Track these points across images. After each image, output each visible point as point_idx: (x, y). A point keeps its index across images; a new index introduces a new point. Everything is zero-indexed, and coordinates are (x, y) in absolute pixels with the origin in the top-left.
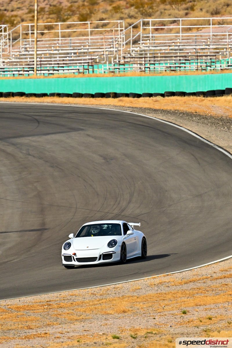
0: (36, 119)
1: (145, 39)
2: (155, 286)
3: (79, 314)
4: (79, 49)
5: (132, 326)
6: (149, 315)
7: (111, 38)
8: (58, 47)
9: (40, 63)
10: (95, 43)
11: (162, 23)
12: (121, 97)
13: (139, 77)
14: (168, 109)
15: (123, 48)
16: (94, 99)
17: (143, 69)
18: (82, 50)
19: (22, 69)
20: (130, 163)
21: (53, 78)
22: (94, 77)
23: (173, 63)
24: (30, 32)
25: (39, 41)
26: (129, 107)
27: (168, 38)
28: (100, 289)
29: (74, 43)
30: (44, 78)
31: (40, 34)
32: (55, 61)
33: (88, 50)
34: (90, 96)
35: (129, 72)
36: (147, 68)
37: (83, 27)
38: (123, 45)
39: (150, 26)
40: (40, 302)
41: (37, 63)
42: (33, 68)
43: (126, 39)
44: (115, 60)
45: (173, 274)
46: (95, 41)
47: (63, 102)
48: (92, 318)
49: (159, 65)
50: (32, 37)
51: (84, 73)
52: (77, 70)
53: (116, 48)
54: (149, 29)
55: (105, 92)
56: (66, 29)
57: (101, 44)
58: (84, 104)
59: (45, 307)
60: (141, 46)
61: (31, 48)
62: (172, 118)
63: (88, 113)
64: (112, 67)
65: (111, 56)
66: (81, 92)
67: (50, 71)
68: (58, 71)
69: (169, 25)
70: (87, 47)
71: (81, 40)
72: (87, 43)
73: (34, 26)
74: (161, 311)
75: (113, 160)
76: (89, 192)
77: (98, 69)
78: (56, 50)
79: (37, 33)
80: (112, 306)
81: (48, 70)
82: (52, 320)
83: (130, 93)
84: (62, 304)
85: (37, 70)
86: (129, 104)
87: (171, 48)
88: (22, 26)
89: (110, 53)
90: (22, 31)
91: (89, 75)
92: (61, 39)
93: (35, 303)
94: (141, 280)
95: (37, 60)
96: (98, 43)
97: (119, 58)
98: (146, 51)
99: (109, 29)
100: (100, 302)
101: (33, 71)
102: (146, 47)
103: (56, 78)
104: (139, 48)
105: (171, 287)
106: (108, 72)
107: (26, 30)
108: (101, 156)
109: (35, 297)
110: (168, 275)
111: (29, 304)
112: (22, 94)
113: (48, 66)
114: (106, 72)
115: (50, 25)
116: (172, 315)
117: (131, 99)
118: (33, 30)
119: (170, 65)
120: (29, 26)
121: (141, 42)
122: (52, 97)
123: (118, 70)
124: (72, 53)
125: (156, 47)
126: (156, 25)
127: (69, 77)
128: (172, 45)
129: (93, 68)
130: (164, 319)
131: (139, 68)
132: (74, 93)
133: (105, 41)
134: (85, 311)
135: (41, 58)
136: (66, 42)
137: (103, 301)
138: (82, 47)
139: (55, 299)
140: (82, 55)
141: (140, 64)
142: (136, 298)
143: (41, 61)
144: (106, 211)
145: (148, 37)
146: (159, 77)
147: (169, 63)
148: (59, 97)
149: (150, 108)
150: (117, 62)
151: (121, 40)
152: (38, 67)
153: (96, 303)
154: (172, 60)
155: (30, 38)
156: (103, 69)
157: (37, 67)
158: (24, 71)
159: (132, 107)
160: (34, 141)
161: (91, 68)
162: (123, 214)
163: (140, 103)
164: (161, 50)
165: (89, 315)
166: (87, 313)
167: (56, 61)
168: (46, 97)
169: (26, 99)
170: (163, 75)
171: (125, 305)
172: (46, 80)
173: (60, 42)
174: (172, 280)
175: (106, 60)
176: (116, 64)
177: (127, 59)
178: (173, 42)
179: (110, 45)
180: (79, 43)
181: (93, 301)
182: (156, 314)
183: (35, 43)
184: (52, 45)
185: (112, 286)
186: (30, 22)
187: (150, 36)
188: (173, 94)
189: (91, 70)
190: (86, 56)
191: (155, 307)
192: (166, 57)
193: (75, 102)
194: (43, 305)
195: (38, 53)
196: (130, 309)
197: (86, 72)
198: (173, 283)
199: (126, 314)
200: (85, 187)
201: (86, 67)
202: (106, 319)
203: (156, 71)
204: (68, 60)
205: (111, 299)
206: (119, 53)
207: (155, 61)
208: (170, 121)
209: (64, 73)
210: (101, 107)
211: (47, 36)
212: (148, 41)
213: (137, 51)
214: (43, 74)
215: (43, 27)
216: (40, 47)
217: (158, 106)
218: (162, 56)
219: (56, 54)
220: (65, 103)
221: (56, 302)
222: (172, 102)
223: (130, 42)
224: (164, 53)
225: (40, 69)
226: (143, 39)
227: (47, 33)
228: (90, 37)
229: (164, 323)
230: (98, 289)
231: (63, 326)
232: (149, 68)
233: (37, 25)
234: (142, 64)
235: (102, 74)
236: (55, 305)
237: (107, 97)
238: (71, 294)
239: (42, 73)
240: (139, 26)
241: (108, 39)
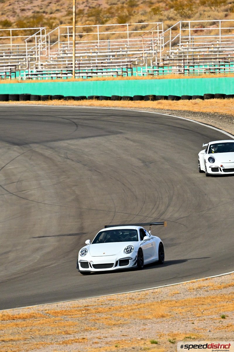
0: (74, 122)
1: (184, 41)
2: (194, 290)
3: (117, 319)
4: (117, 52)
5: (171, 331)
6: (188, 320)
7: (150, 41)
8: (96, 49)
9: (78, 65)
10: (134, 46)
11: (202, 25)
12: (160, 100)
13: (179, 79)
14: (208, 111)
15: (162, 50)
16: (133, 101)
17: (183, 72)
18: (121, 52)
19: (60, 72)
20: (169, 167)
21: (91, 81)
22: (132, 80)
23: (213, 66)
24: (68, 34)
25: (77, 43)
26: (168, 110)
27: (207, 40)
28: (139, 294)
29: (113, 46)
30: (82, 81)
31: (79, 37)
32: (93, 63)
33: (127, 53)
34: (129, 99)
35: (168, 74)
36: (187, 70)
37: (122, 29)
38: (162, 47)
39: (189, 28)
40: (78, 307)
41: (76, 65)
42: (72, 71)
43: (165, 41)
44: (154, 63)
45: (212, 279)
46: (134, 43)
47: (102, 105)
48: (130, 323)
49: (199, 67)
50: (71, 40)
51: (122, 76)
52: (116, 73)
53: (154, 50)
54: (189, 30)
55: (144, 95)
56: (104, 31)
57: (139, 46)
58: (122, 107)
59: (83, 311)
60: (180, 48)
61: (70, 50)
62: (212, 121)
63: (127, 116)
64: (151, 69)
65: (150, 58)
66: (120, 95)
67: (89, 74)
68: (97, 74)
69: (208, 27)
70: (126, 50)
71: (120, 42)
72: (126, 45)
73: (72, 28)
74: (200, 316)
75: (152, 164)
76: (128, 196)
77: (137, 71)
78: (95, 52)
79: (75, 35)
80: (151, 310)
81: (87, 73)
82: (90, 325)
83: (169, 96)
84: (100, 309)
85: (75, 73)
86: (168, 107)
87: (210, 50)
88: (60, 28)
89: (149, 55)
90: (60, 34)
91: (127, 77)
92: (100, 42)
93: (72, 307)
94: (180, 284)
95: (76, 62)
96: (137, 45)
97: (158, 60)
98: (185, 52)
99: (148, 31)
100: (139, 306)
101: (72, 73)
102: (186, 49)
103: (94, 80)
104: (178, 50)
105: (210, 292)
106: (147, 74)
107: (65, 32)
108: (140, 159)
109: (73, 302)
110: (207, 279)
111: (67, 309)
112: (60, 97)
113: (86, 68)
114: (144, 75)
115: (89, 27)
116: (211, 320)
117: (170, 102)
118: (72, 33)
119: (209, 67)
120: (67, 28)
121: (180, 44)
122: (91, 100)
123: (157, 72)
124: (110, 55)
125: (195, 49)
126: (196, 26)
127: (108, 80)
128: (212, 47)
129: (132, 71)
130: (203, 323)
131: (178, 70)
132: (113, 96)
133: (143, 44)
134: (123, 316)
135: (80, 60)
136: (105, 44)
137: (141, 305)
138: (121, 49)
139: (93, 304)
140: (121, 58)
141: (178, 66)
142: (174, 302)
143: (79, 64)
144: (145, 214)
145: (187, 39)
146: (198, 79)
147: (209, 65)
148: (98, 100)
149: (190, 111)
150: (156, 64)
151: (160, 42)
152: (77, 70)
153: (134, 307)
154: (212, 62)
155: (68, 40)
156: (142, 72)
157: (75, 70)
158: (62, 74)
159: (171, 110)
160: (72, 145)
161: (129, 71)
162: (161, 218)
163: (179, 106)
164: (200, 52)
165: (127, 320)
166: (125, 318)
167: (95, 63)
168: (85, 100)
169: (65, 102)
170: (203, 78)
171: (163, 309)
172: (85, 82)
173: (98, 44)
174: (211, 284)
175: (145, 62)
176: (156, 66)
177: (166, 61)
178: (213, 44)
179: (149, 47)
180: (118, 45)
181: (131, 306)
182: (195, 319)
183: (73, 45)
184: (91, 47)
185: (150, 290)
186: (69, 24)
187: (189, 38)
188: (212, 96)
189: (129, 73)
190: (125, 58)
191: (194, 312)
192: (205, 59)
193: (113, 105)
194: (81, 310)
195: (76, 55)
196: (169, 314)
197: (125, 75)
198: (212, 288)
199: (164, 319)
200: (124, 191)
201: (125, 70)
202: (144, 324)
203: (195, 73)
204: (107, 63)
205: (149, 304)
206: (158, 56)
207: (194, 63)
208: (209, 123)
209: (102, 76)
210: (141, 110)
211: (86, 38)
212: (187, 42)
213: (176, 54)
214: (81, 77)
215: (82, 29)
216: (79, 50)
217: (197, 108)
218: (202, 58)
219: (94, 57)
220: (103, 106)
221: (94, 307)
222: (212, 105)
223: (169, 44)
224: (203, 55)
225: (78, 72)
226: (182, 41)
227: (86, 36)
228: (128, 39)
229: (203, 327)
230: (136, 293)
231: (102, 331)
232: (189, 70)
233: (75, 27)
234: (181, 66)
235: (141, 76)
236: (93, 310)
237: (145, 100)
238: (109, 298)
239: (80, 75)
240: (178, 27)
241: (146, 41)
